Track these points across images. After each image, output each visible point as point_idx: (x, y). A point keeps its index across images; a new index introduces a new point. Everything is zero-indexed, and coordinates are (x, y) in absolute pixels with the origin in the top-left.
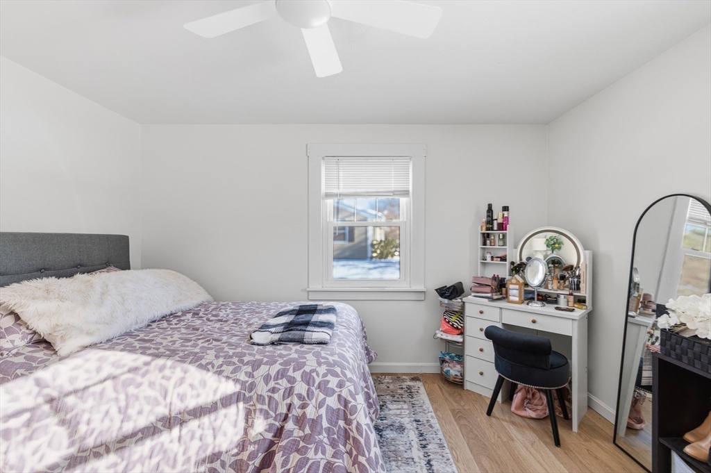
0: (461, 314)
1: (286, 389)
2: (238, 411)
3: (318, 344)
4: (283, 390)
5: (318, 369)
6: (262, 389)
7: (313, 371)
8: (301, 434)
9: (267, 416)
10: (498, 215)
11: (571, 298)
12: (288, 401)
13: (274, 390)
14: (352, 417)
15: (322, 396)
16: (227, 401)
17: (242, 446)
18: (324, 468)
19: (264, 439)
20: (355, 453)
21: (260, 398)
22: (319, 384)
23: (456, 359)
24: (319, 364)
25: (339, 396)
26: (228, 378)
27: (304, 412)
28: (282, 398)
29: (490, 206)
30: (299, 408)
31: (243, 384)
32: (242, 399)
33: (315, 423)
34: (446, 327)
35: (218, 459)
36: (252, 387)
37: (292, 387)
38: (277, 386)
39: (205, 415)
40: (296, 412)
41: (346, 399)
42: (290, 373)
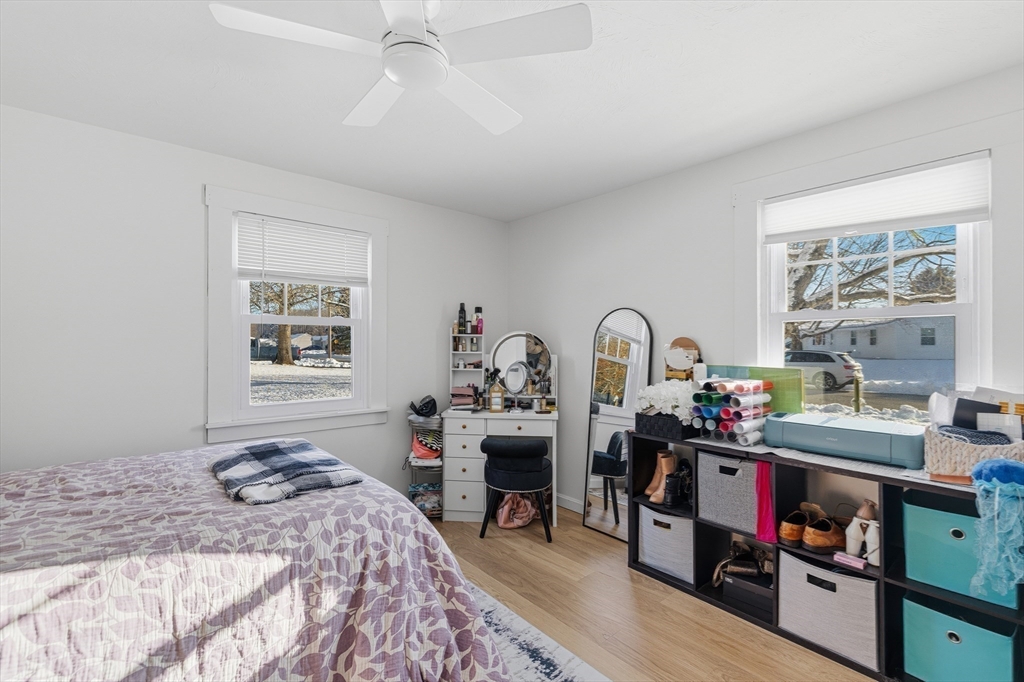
0: (438, 434)
1: (356, 542)
2: (293, 592)
3: (352, 484)
4: (352, 545)
5: (383, 508)
6: (325, 551)
7: (379, 512)
8: (388, 588)
9: (337, 582)
10: (472, 317)
11: (544, 402)
12: (362, 555)
13: (341, 548)
14: (436, 552)
15: (400, 538)
16: (274, 585)
17: (307, 636)
18: (420, 616)
19: (339, 614)
20: (447, 587)
21: (323, 564)
22: (393, 524)
23: (431, 489)
24: (381, 503)
25: (416, 533)
26: (266, 552)
27: (386, 563)
28: (353, 553)
29: (462, 305)
30: (377, 559)
31: (295, 554)
32: (297, 573)
33: (401, 570)
34: (423, 451)
35: (274, 669)
36: (309, 552)
37: (363, 537)
38: (344, 541)
39: (242, 616)
40: (375, 565)
41: (424, 535)
42: (354, 521)
